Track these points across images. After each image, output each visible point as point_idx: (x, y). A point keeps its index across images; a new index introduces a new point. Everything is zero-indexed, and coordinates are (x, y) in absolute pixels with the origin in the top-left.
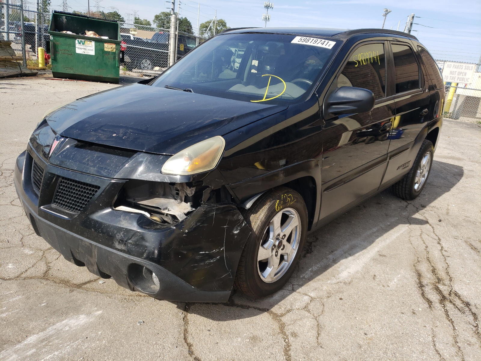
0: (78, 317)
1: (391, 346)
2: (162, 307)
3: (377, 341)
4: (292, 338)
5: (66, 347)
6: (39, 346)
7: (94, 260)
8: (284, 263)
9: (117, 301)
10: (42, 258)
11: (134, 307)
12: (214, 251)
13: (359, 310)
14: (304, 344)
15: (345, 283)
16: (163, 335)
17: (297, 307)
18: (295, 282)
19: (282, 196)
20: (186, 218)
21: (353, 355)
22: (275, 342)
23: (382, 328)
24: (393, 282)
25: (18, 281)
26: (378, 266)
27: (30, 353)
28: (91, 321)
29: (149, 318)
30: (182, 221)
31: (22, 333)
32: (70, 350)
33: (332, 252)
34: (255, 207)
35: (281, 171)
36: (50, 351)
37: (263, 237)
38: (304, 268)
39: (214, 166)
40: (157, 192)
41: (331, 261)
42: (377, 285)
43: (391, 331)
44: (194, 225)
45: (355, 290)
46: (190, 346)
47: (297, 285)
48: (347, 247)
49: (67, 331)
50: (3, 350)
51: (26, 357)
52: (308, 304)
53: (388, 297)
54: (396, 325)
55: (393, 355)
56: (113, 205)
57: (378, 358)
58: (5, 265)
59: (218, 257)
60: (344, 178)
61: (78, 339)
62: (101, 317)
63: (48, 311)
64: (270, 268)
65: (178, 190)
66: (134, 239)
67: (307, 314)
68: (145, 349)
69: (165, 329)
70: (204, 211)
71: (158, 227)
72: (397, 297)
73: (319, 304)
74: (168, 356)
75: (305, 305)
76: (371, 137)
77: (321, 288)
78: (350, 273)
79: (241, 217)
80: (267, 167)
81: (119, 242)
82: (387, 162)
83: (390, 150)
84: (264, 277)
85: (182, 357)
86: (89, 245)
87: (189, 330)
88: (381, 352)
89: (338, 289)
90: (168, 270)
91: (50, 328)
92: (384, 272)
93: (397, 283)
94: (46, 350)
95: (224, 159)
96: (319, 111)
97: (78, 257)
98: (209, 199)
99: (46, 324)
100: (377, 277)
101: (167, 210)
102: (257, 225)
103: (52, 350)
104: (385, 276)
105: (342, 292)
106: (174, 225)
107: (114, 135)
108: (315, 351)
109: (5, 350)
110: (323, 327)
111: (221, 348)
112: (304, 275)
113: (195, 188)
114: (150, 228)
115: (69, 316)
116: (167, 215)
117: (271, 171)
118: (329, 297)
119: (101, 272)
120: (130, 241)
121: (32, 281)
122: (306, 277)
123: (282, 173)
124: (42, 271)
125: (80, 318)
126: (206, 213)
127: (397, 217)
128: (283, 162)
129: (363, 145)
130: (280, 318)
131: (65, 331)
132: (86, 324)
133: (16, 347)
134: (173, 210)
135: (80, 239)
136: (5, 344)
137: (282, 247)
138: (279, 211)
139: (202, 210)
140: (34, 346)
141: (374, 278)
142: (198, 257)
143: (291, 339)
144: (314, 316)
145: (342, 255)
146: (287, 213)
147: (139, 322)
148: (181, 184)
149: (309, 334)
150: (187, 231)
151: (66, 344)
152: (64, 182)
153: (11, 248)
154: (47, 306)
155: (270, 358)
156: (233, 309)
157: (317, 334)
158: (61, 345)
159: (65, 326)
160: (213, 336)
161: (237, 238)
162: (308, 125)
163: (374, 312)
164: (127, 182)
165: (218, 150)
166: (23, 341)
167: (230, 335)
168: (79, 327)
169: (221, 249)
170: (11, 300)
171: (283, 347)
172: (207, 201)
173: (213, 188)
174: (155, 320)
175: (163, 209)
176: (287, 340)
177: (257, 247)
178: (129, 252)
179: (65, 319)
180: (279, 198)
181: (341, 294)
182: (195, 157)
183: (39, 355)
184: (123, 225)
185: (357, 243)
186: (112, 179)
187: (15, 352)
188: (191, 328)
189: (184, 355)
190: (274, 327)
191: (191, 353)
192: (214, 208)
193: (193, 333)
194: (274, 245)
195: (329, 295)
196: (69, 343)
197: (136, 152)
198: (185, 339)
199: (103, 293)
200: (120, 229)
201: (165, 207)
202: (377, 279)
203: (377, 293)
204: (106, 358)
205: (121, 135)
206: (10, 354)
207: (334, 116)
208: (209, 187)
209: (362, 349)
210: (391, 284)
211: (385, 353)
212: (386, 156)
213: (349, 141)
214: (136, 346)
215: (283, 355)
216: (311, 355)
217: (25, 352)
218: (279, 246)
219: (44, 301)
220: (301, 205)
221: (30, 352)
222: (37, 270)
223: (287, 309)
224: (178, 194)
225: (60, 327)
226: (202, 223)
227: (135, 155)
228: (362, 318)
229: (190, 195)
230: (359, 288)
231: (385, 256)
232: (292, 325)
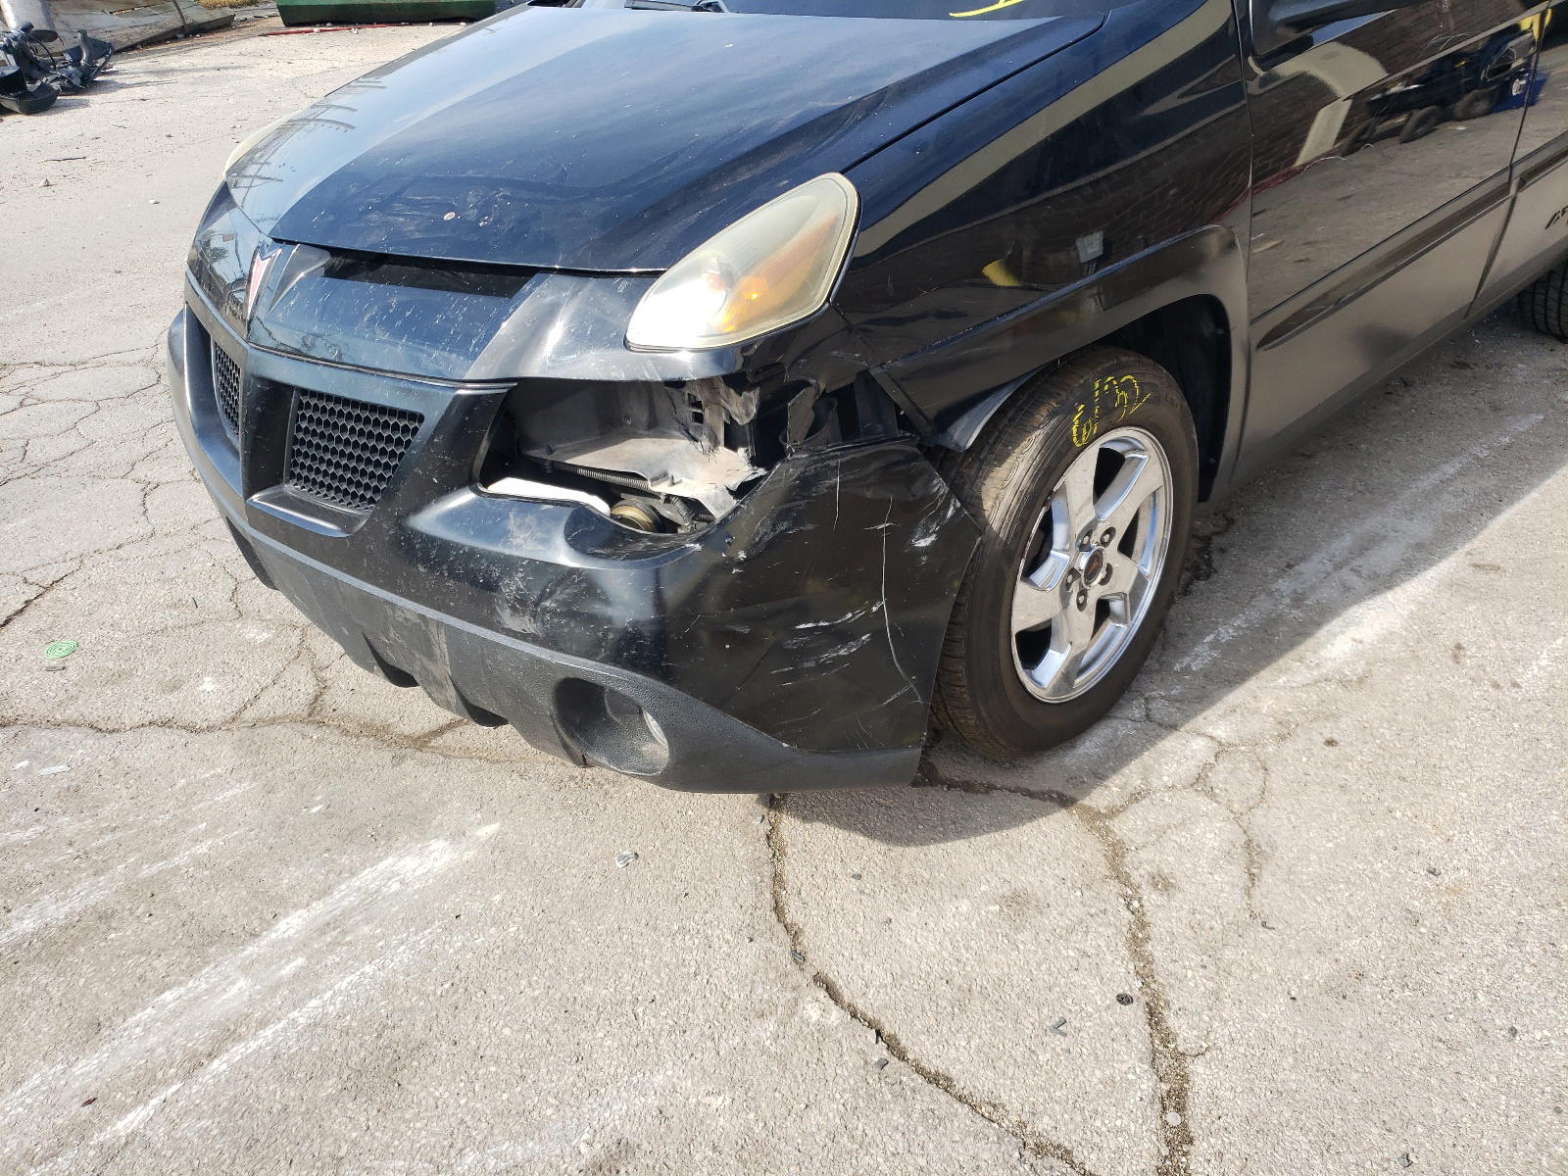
0: (424, 847)
1: (1538, 916)
2: (693, 801)
3: (1481, 896)
4: (1153, 896)
5: (396, 948)
6: (316, 946)
7: (443, 669)
8: (1109, 626)
9: (545, 788)
10: (299, 653)
11: (600, 804)
12: (850, 615)
13: (1402, 784)
14: (1198, 916)
15: (1344, 683)
16: (702, 900)
17: (1165, 778)
18: (1154, 690)
19: (1097, 386)
20: (736, 510)
21: (1389, 951)
22: (1093, 911)
23: (1499, 847)
24: (1535, 667)
25: (236, 733)
26: (1470, 608)
27: (288, 970)
28: (465, 859)
29: (652, 840)
30: (725, 521)
31: (260, 907)
32: (411, 956)
33: (1290, 566)
34: (991, 441)
35: (1090, 286)
36: (350, 962)
37: (1027, 549)
38: (1186, 635)
39: (819, 301)
40: (627, 417)
41: (1288, 601)
42: (1470, 682)
43: (1536, 856)
44: (766, 533)
45: (1384, 707)
46: (794, 934)
47: (1162, 697)
48: (1344, 543)
49: (397, 894)
50: (208, 963)
51: (279, 985)
52: (1207, 767)
53: (1516, 725)
54: (1556, 832)
55: (1549, 948)
56: (478, 475)
57: (1487, 960)
58: (192, 682)
59: (863, 638)
60: (1335, 289)
61: (429, 923)
62: (497, 844)
63: (332, 831)
64: (1061, 651)
65: (698, 405)
66: (561, 595)
67: (1204, 804)
68: (647, 950)
69: (707, 878)
70: (797, 479)
71: (640, 546)
72: (1554, 725)
73: (1247, 765)
74: (723, 971)
75: (1195, 772)
76: (1424, 111)
77: (1253, 705)
78: (1361, 642)
79: (939, 486)
80: (1031, 274)
81: (513, 608)
82: (1510, 200)
83: (1521, 153)
84: (1038, 684)
85: (772, 976)
86: (418, 621)
87: (789, 876)
88: (1498, 940)
89: (1318, 705)
90: (692, 695)
91: (343, 887)
92: (1493, 630)
93: (1549, 669)
94: (337, 960)
95: (856, 267)
96: (1232, 23)
97: (392, 658)
98: (814, 429)
99: (329, 872)
100: (1468, 653)
101: (668, 482)
102: (1003, 508)
103: (356, 958)
104: (1499, 647)
105: (1335, 717)
106: (694, 536)
107: (449, 216)
108: (1241, 939)
109: (213, 965)
110: (1268, 850)
111: (902, 939)
112: (1187, 660)
113: (757, 391)
114: (614, 554)
115: (398, 844)
116: (668, 498)
117: (1050, 292)
118: (1283, 738)
119: (472, 705)
120: (547, 603)
121: (277, 731)
122: (1194, 669)
123: (1093, 296)
124: (301, 696)
125: (431, 853)
126: (805, 483)
127: (1538, 412)
128: (1091, 246)
129: (1392, 147)
130: (1107, 823)
131: (390, 894)
132: (452, 869)
133: (245, 953)
134: (689, 481)
135: (386, 602)
136: (212, 943)
137: (1101, 575)
138: (1086, 446)
139: (791, 476)
140: (302, 946)
141: (1455, 656)
142: (792, 643)
143: (1151, 898)
144: (1232, 811)
145: (1328, 574)
146: (1118, 448)
147: (622, 858)
148: (707, 383)
149: (1216, 877)
150: (742, 555)
151: (394, 937)
152: (308, 405)
153: (206, 626)
154: (328, 815)
155: (1077, 970)
156: (936, 795)
157: (1246, 876)
158: (381, 943)
159: (389, 879)
160: (872, 895)
161: (928, 564)
162: (1177, 93)
163: (1465, 787)
164: (511, 390)
165: (830, 231)
166: (265, 933)
167: (931, 892)
168: (431, 881)
169: (874, 609)
170: (219, 799)
171: (1125, 929)
172: (807, 437)
173: (822, 387)
174: (672, 846)
175: (652, 480)
176: (1136, 904)
177: (1009, 584)
178: (551, 641)
179: (387, 855)
180: (1087, 398)
181: (1329, 725)
182: (745, 273)
183: (318, 976)
184: (519, 547)
185: (1383, 526)
186: (460, 384)
187: (246, 969)
188: (795, 870)
189: (776, 969)
190: (1086, 856)
191: (799, 957)
192: (833, 463)
193: (803, 888)
194: (1072, 572)
195: (1286, 731)
196: (405, 935)
197: (528, 273)
198: (778, 909)
199: (498, 762)
200: (509, 564)
201: (657, 471)
202: (1468, 661)
203: (1470, 713)
204: (524, 982)
205: (472, 214)
206: (230, 976)
207: (1293, 35)
208: (809, 385)
209: (1423, 930)
210: (1527, 676)
211: (1516, 941)
212: (1505, 177)
213: (1338, 139)
214: (617, 939)
215: (1123, 959)
216: (1229, 954)
217: (274, 967)
218: (1091, 572)
219: (318, 798)
220: (1174, 407)
221: (291, 965)
222: (289, 694)
223: (1131, 789)
224: (699, 418)
225: (371, 884)
226: (796, 522)
227: (527, 287)
228: (1418, 813)
229: (742, 420)
230: (1398, 699)
231: (1496, 568)
232: (1153, 848)
